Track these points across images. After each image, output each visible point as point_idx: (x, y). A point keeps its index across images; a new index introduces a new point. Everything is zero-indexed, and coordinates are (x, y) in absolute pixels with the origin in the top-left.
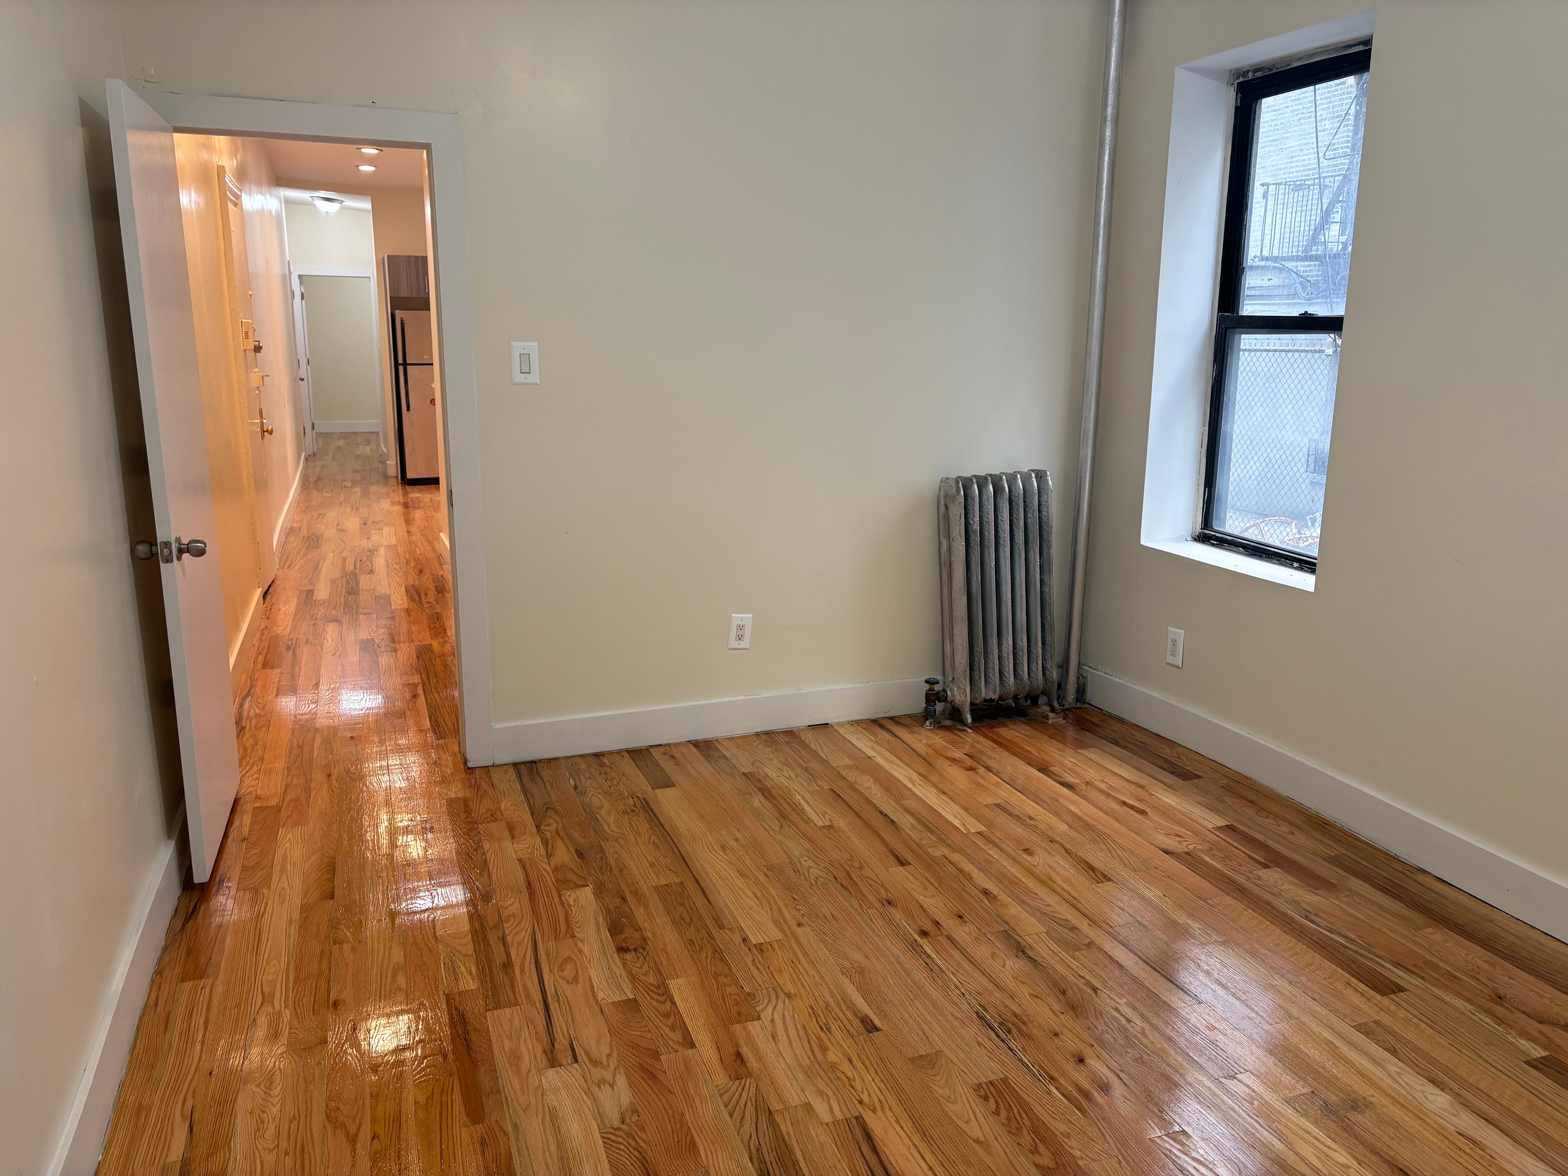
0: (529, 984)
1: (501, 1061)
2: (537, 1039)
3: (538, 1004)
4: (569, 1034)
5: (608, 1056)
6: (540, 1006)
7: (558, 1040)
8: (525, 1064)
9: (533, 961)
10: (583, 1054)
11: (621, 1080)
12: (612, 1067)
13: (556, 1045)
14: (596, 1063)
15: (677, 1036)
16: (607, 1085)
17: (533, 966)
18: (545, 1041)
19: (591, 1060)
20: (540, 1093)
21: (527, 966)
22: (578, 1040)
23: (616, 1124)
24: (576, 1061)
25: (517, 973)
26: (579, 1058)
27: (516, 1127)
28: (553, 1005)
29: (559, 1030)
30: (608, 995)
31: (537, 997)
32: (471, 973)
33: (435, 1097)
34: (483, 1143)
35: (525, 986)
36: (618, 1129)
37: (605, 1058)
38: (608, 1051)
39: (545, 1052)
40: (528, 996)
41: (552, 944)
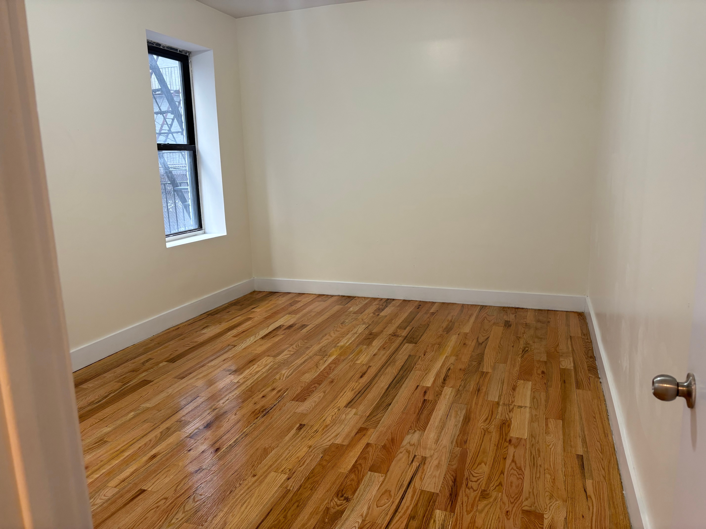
0: (409, 499)
1: (444, 468)
2: (424, 470)
3: (413, 486)
4: (409, 467)
5: (401, 453)
6: (412, 485)
7: (416, 467)
8: (436, 463)
9: (397, 513)
10: (410, 457)
11: (405, 442)
12: (404, 448)
13: (418, 465)
14: (409, 452)
15: (370, 449)
16: (411, 443)
17: (399, 510)
18: (421, 468)
19: (409, 454)
20: (437, 450)
21: (403, 511)
22: (408, 463)
23: (418, 432)
24: (415, 456)
25: (411, 508)
26: (413, 456)
27: (452, 443)
28: (406, 484)
29: (412, 470)
30: (378, 477)
31: (410, 491)
32: (434, 521)
33: (478, 463)
34: (466, 442)
35: (412, 500)
36: (418, 430)
37: (403, 453)
38: (400, 454)
39: (425, 463)
40: (414, 492)
41: (379, 521)
